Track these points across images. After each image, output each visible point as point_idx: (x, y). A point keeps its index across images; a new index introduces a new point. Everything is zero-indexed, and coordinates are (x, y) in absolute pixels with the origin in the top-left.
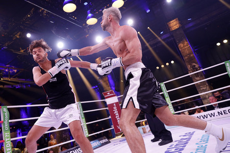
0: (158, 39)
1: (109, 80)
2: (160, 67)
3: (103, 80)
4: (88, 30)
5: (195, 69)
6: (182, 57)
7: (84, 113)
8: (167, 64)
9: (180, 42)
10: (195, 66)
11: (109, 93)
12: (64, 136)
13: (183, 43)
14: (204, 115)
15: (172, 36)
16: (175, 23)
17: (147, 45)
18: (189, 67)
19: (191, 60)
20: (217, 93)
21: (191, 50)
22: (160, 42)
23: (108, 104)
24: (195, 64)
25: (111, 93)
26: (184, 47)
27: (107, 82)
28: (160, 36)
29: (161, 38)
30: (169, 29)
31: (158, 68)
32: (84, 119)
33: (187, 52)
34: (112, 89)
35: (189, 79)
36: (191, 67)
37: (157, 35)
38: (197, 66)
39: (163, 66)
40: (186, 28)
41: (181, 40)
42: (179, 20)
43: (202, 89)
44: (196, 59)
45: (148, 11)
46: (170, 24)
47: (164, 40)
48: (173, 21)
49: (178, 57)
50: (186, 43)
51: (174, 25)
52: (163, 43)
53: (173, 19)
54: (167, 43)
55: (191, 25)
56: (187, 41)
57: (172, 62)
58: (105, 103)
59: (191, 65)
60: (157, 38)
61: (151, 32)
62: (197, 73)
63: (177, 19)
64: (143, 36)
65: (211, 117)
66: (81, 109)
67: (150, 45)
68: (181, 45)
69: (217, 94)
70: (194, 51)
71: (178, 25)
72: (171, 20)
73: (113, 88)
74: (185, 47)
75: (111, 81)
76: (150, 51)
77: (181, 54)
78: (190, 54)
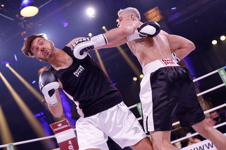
2: (139, 77)
4: (25, 24)
11: (60, 125)
14: (200, 147)
16: (154, 14)
20: (215, 113)
23: (59, 141)
25: (63, 124)
31: (135, 79)
34: (66, 117)
39: (142, 77)
40: (170, 20)
42: (160, 9)
46: (148, 14)
48: (152, 11)
51: (154, 16)
53: (152, 8)
55: (176, 16)
58: (55, 140)
63: (157, 8)
65: (209, 148)
69: (215, 115)
71: (158, 17)
72: (149, 10)
76: (121, 55)
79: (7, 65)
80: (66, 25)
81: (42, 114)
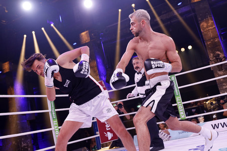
0: (173, 13)
1: (97, 66)
5: (218, 59)
6: (203, 41)
7: (57, 112)
8: (183, 50)
9: (202, 20)
10: (219, 55)
12: (23, 145)
13: (207, 22)
14: (224, 123)
15: (194, 11)
17: (158, 19)
18: (211, 56)
19: (215, 47)
21: (216, 32)
22: (175, 17)
24: (219, 53)
26: (207, 27)
27: (96, 68)
28: (177, 8)
29: (178, 12)
32: (56, 121)
33: (211, 35)
35: (210, 73)
36: (214, 56)
38: (222, 56)
41: (204, 18)
43: (224, 87)
44: (222, 47)
47: (181, 15)
49: (198, 41)
50: (211, 22)
52: (180, 19)
54: (185, 20)
56: (212, 20)
57: (190, 47)
59: (214, 53)
60: (172, 10)
62: (221, 65)
64: (153, 6)
66: (53, 106)
67: (162, 20)
68: (204, 24)
70: (221, 35)
73: (104, 79)
74: (209, 27)
75: (101, 68)
77: (203, 38)
78: (214, 38)
79: (52, 25)
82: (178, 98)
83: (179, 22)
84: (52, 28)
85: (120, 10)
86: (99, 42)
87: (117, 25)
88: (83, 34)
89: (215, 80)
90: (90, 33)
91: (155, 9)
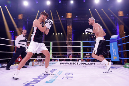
2: (55, 34)
3: (19, 29)
8: (59, 34)
9: (68, 25)
13: (70, 27)
14: (65, 63)
15: (66, 21)
16: (70, 15)
19: (70, 36)
21: (72, 31)
22: (59, 21)
26: (69, 28)
28: (61, 18)
29: (61, 20)
30: (66, 17)
31: (54, 34)
33: (70, 31)
35: (65, 44)
37: (60, 17)
38: (71, 40)
39: (56, 34)
41: (69, 25)
42: (72, 14)
43: (69, 51)
44: (72, 37)
45: (60, 2)
47: (62, 21)
49: (65, 32)
50: (71, 27)
51: (69, 15)
52: (61, 22)
53: (70, 13)
54: (63, 23)
55: (76, 19)
59: (69, 38)
60: (59, 18)
61: (57, 14)
62: (70, 42)
64: (52, 14)
65: (67, 64)
68: (68, 27)
71: (71, 16)
72: (69, 13)
74: (70, 28)
77: (67, 32)
78: (70, 33)
79: (6, 6)
80: (37, 3)
81: (13, 32)
82: (51, 51)
83: (60, 23)
84: (6, 8)
85: (39, 11)
86: (26, 21)
87: (36, 16)
88: (20, 15)
89: (67, 47)
90: (23, 16)
91: (53, 15)
